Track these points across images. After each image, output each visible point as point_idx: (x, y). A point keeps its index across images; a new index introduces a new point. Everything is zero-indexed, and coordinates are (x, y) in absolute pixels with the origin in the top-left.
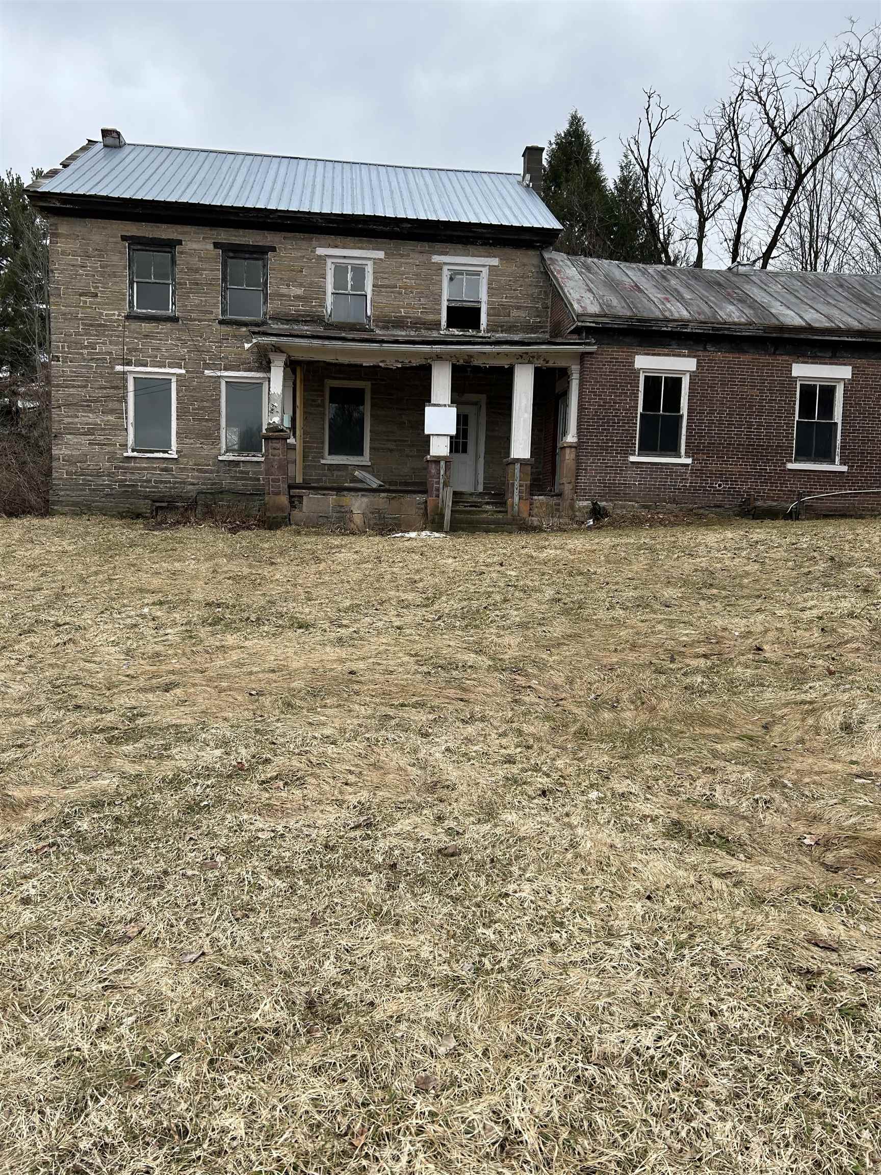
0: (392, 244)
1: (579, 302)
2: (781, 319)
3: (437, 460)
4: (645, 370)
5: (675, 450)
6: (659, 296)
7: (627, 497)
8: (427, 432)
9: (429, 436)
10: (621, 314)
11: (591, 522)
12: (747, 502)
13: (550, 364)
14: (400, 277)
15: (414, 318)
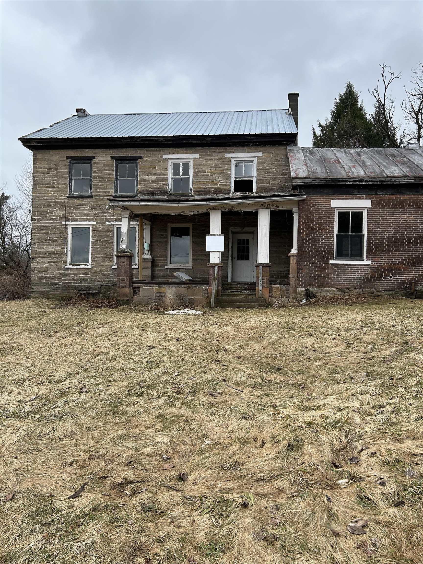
0: (203, 150)
1: (295, 171)
3: (213, 266)
4: (338, 209)
5: (360, 256)
6: (350, 165)
7: (329, 285)
8: (207, 250)
9: (209, 252)
10: (319, 176)
11: (304, 301)
12: (410, 287)
13: (280, 208)
14: (207, 167)
15: (216, 188)
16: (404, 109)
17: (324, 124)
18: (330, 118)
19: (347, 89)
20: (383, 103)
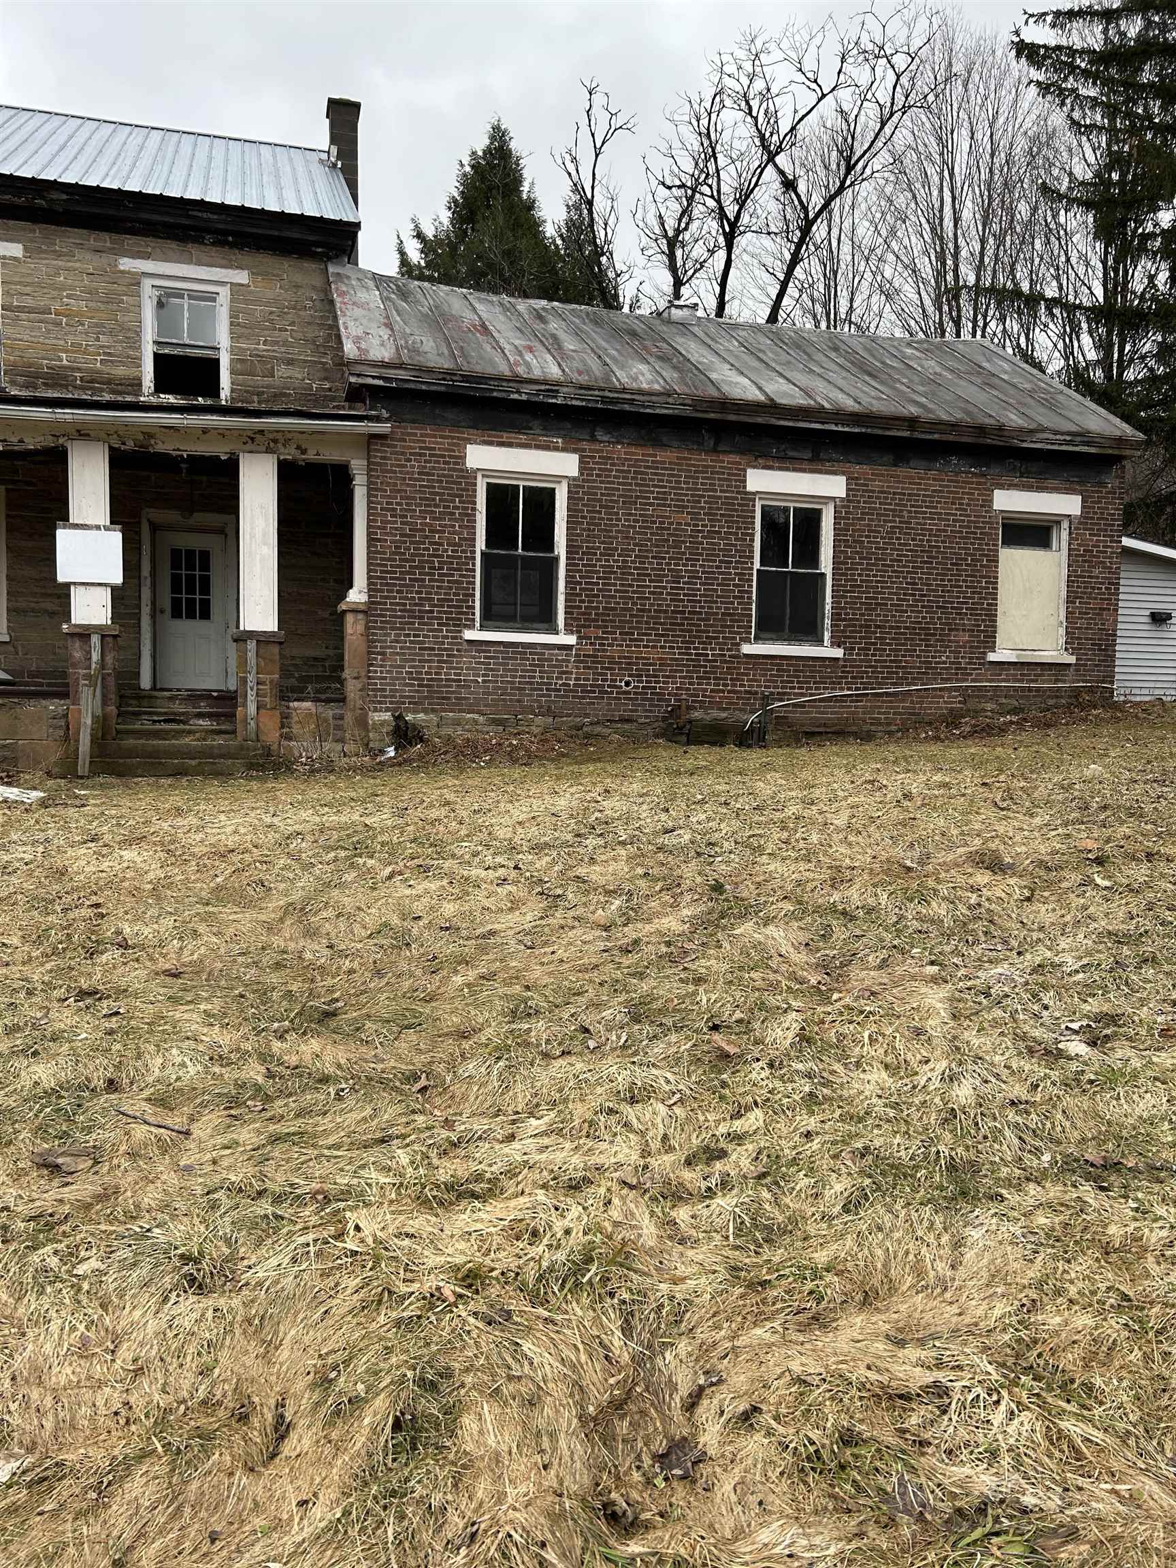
0: (38, 231)
1: (357, 340)
2: (725, 388)
3: (84, 633)
4: (487, 473)
5: (545, 620)
6: (517, 342)
7: (460, 704)
8: (61, 578)
9: (67, 586)
10: (432, 365)
11: (391, 752)
12: (675, 712)
13: (311, 456)
14: (55, 293)
15: (87, 370)
16: (641, 224)
17: (430, 232)
18: (445, 217)
19: (492, 138)
20: (589, 196)
